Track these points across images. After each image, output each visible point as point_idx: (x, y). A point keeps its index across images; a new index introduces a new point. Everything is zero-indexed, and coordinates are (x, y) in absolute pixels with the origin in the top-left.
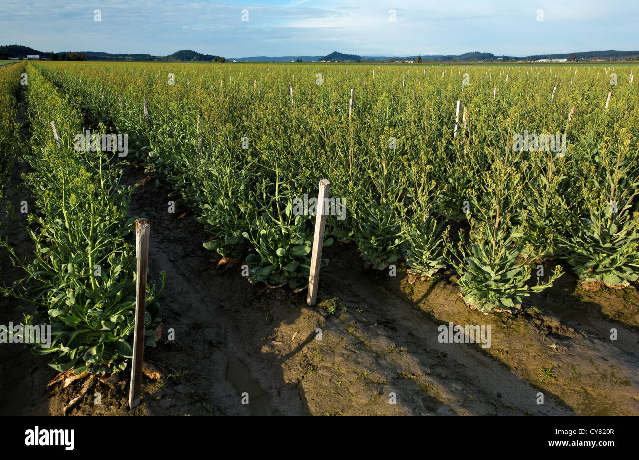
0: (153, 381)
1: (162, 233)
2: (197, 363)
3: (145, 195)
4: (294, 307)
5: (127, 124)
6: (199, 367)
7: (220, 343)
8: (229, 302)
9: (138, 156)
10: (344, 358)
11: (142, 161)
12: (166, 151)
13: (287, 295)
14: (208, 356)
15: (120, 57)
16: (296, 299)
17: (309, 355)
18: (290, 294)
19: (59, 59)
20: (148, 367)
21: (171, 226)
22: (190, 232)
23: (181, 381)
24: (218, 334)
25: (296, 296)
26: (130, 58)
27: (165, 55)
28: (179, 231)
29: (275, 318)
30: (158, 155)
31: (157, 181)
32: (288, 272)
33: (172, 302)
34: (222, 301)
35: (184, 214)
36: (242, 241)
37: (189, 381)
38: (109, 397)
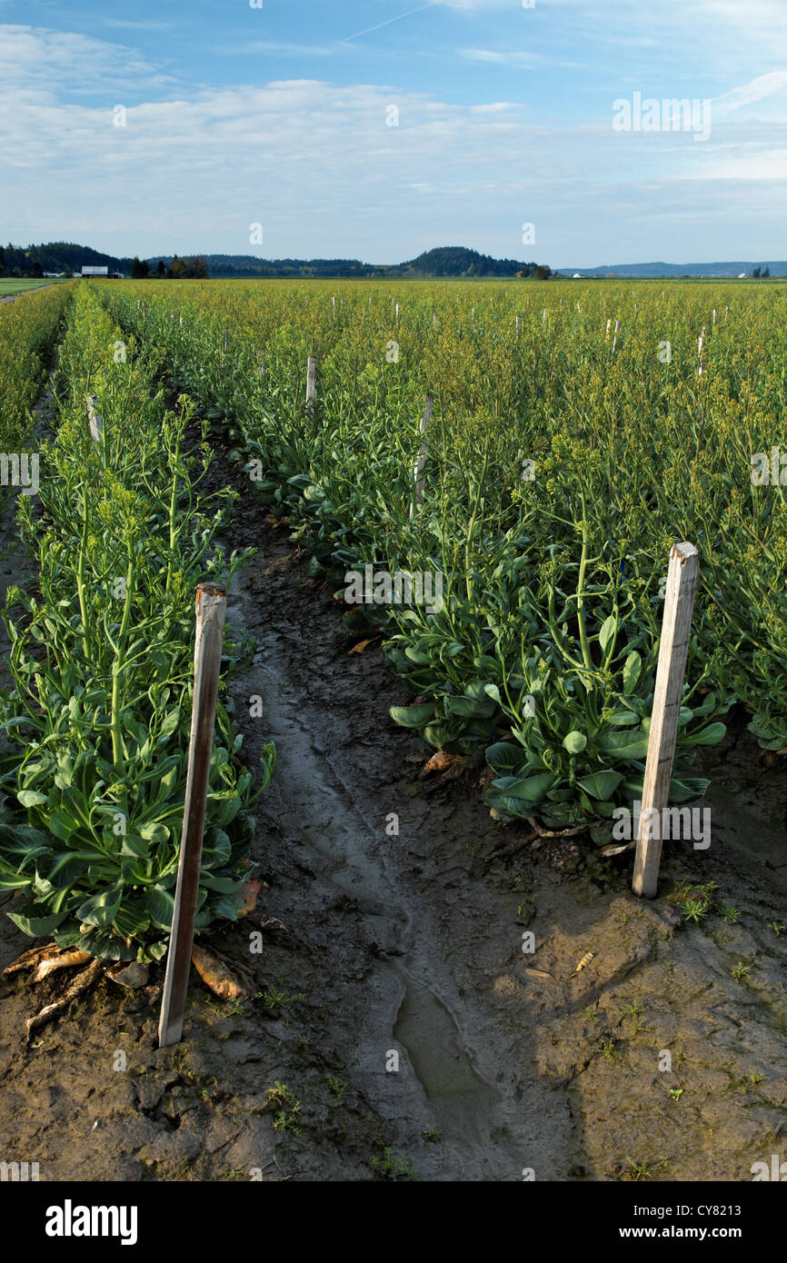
0: (220, 1000)
1: (306, 686)
2: (331, 986)
3: (283, 592)
4: (598, 891)
5: (265, 420)
6: (333, 996)
7: (397, 954)
8: (437, 864)
9: (279, 498)
10: (702, 1033)
11: (287, 511)
12: (340, 483)
13: (583, 859)
14: (360, 976)
15: (285, 268)
16: (604, 872)
17: (614, 1014)
18: (591, 859)
19: (150, 273)
20: (215, 968)
21: (329, 670)
22: (373, 687)
23: (283, 1012)
24: (395, 932)
25: (607, 865)
26: (310, 269)
27: (397, 262)
28: (346, 682)
29: (541, 912)
30: (322, 495)
31: (314, 560)
32: (591, 798)
33: (300, 844)
34: (419, 858)
35: (365, 643)
36: (488, 712)
37: (302, 1019)
38: (121, 1013)
